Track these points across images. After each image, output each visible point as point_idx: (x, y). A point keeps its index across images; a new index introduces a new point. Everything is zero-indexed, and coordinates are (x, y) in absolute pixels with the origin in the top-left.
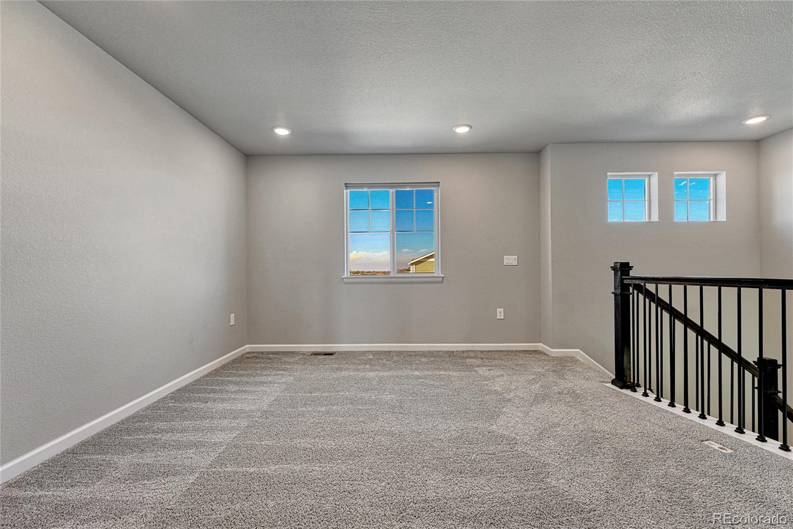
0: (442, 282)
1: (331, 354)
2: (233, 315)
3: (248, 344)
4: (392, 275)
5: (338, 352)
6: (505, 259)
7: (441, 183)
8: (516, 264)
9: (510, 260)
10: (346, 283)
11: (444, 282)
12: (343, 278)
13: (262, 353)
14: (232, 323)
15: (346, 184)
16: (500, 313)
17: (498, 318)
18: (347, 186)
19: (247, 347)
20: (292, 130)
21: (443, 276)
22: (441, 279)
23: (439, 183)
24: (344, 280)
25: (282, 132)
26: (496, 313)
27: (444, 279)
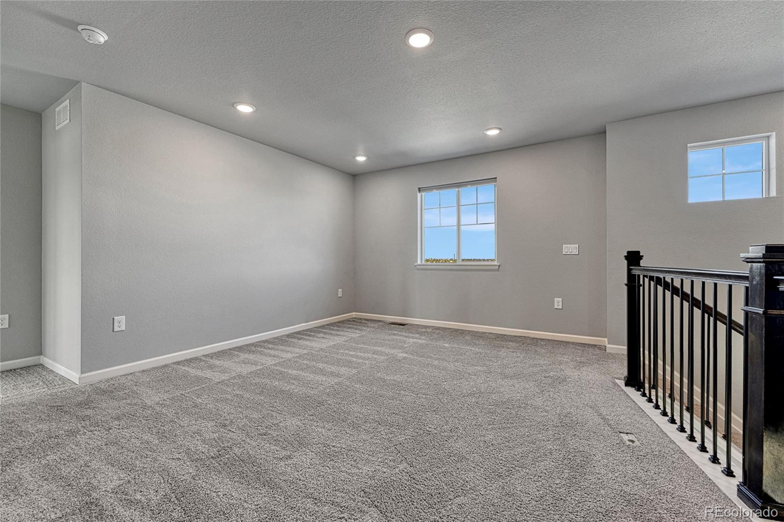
0: (498, 270)
1: (403, 325)
2: (340, 290)
3: (355, 312)
4: (458, 263)
5: (410, 324)
6: (564, 247)
7: (497, 179)
8: (577, 253)
9: (570, 249)
10: (418, 269)
11: (500, 270)
12: (416, 266)
13: (360, 319)
14: (340, 295)
15: (419, 188)
16: (558, 303)
17: (555, 307)
18: (420, 190)
19: (354, 314)
20: (367, 156)
21: (499, 264)
22: (497, 267)
23: (496, 178)
24: (417, 267)
25: (361, 159)
26: (554, 302)
27: (500, 268)
